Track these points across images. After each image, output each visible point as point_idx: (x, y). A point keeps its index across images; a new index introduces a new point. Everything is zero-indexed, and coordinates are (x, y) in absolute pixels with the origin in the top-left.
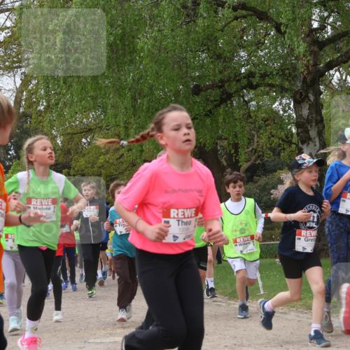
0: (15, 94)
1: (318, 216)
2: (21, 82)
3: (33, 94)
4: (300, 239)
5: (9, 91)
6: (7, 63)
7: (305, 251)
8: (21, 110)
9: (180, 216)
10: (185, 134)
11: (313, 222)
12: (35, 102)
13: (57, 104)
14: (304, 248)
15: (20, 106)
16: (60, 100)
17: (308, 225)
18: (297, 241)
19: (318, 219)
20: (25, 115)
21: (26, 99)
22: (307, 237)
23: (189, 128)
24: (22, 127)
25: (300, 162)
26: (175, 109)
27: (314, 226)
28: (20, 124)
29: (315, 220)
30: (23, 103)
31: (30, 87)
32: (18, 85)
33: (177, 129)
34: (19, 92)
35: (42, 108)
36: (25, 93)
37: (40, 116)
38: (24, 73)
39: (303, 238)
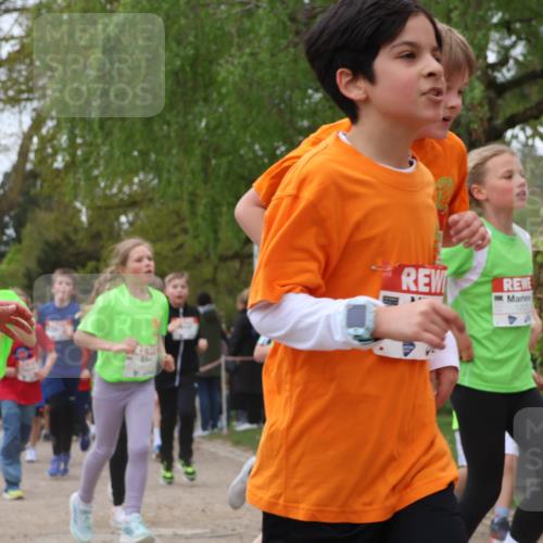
0: (20, 142)
2: (31, 122)
3: (48, 141)
6: (10, 93)
8: (28, 167)
12: (49, 154)
15: (26, 161)
16: (92, 153)
20: (34, 175)
21: (37, 149)
24: (27, 193)
28: (25, 189)
30: (32, 156)
31: (44, 131)
32: (26, 128)
34: (27, 138)
35: (61, 165)
37: (57, 176)
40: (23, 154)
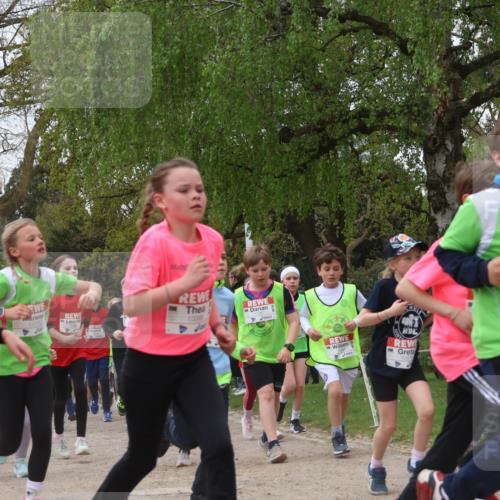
0: (26, 141)
1: (419, 320)
2: (35, 123)
3: (52, 140)
4: (391, 350)
5: (17, 135)
6: (15, 97)
7: (399, 367)
8: (35, 163)
9: (191, 301)
10: (194, 199)
11: (413, 328)
12: (53, 152)
13: (86, 155)
14: (397, 363)
15: (33, 158)
16: (91, 148)
17: (405, 331)
18: (388, 354)
19: (420, 325)
20: (41, 171)
21: (42, 147)
22: (401, 348)
23: (199, 191)
24: (35, 187)
25: (394, 246)
26: (183, 164)
27: (414, 333)
28: (33, 184)
29: (416, 325)
30: (38, 153)
31: (48, 131)
32: (31, 128)
33: (184, 190)
34: (32, 137)
35: (64, 160)
36: (40, 139)
37: (61, 171)
38: (41, 109)
39: (395, 350)
40: (30, 152)
